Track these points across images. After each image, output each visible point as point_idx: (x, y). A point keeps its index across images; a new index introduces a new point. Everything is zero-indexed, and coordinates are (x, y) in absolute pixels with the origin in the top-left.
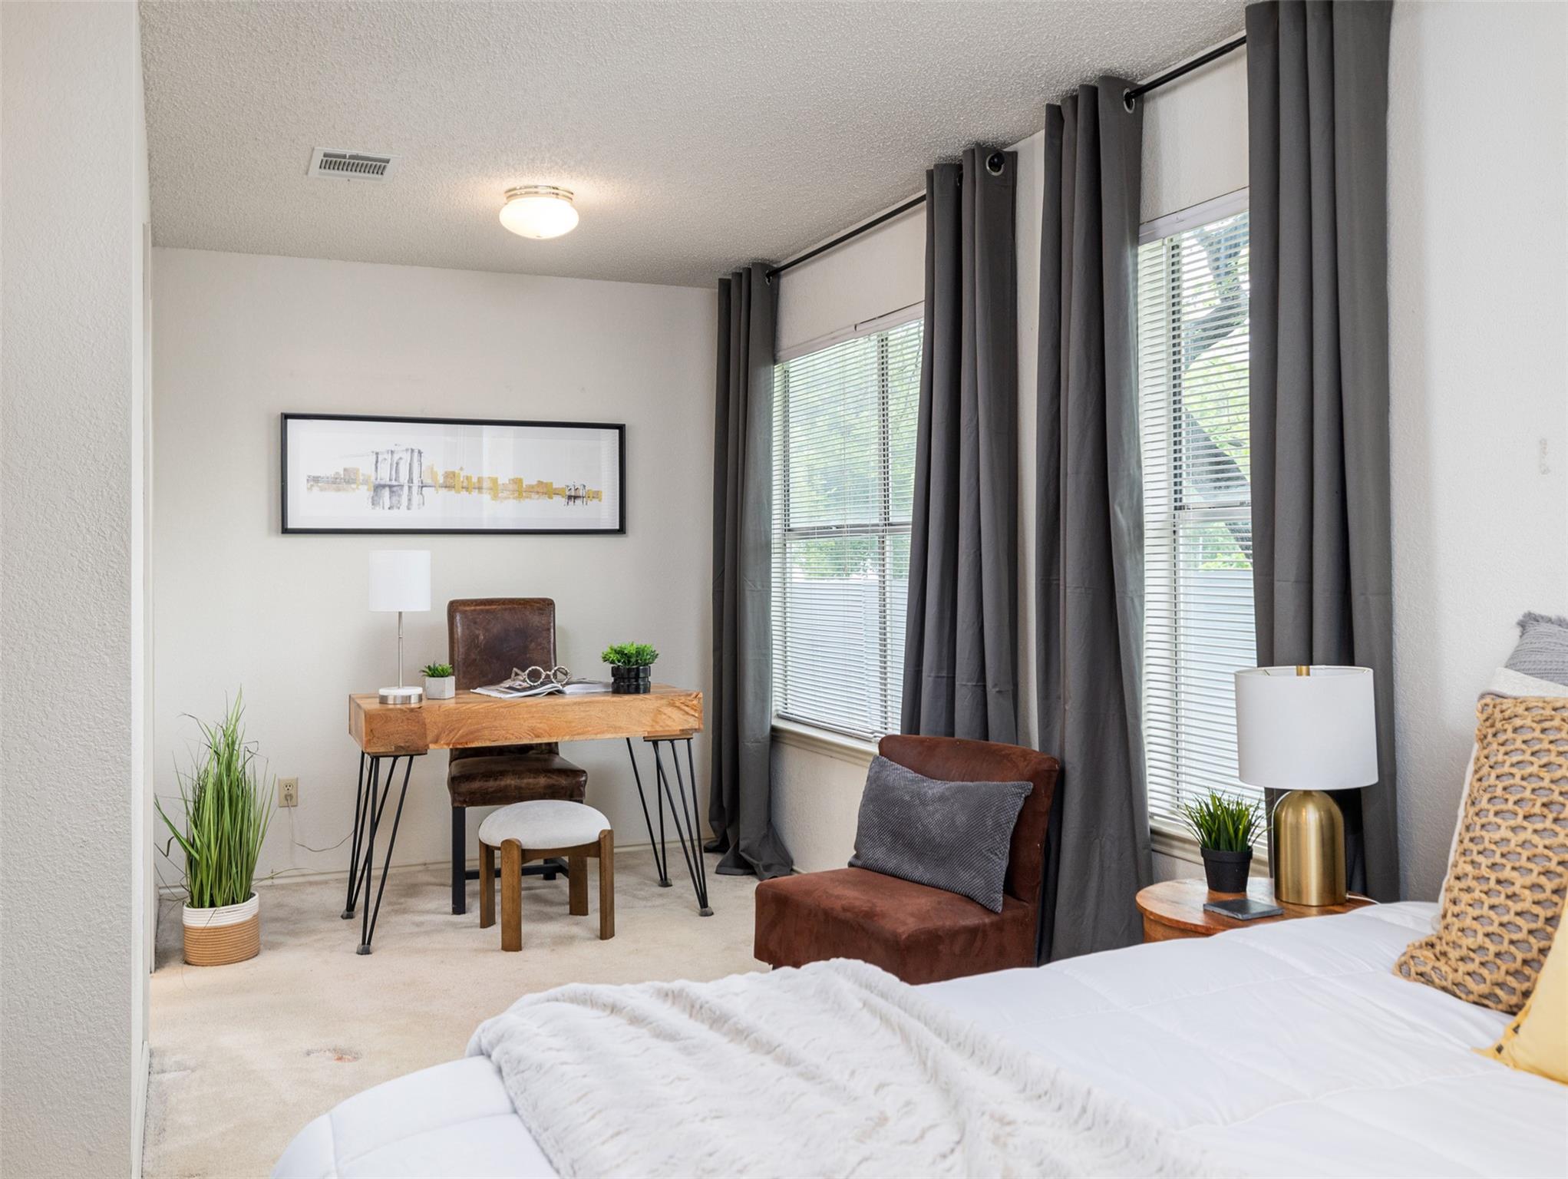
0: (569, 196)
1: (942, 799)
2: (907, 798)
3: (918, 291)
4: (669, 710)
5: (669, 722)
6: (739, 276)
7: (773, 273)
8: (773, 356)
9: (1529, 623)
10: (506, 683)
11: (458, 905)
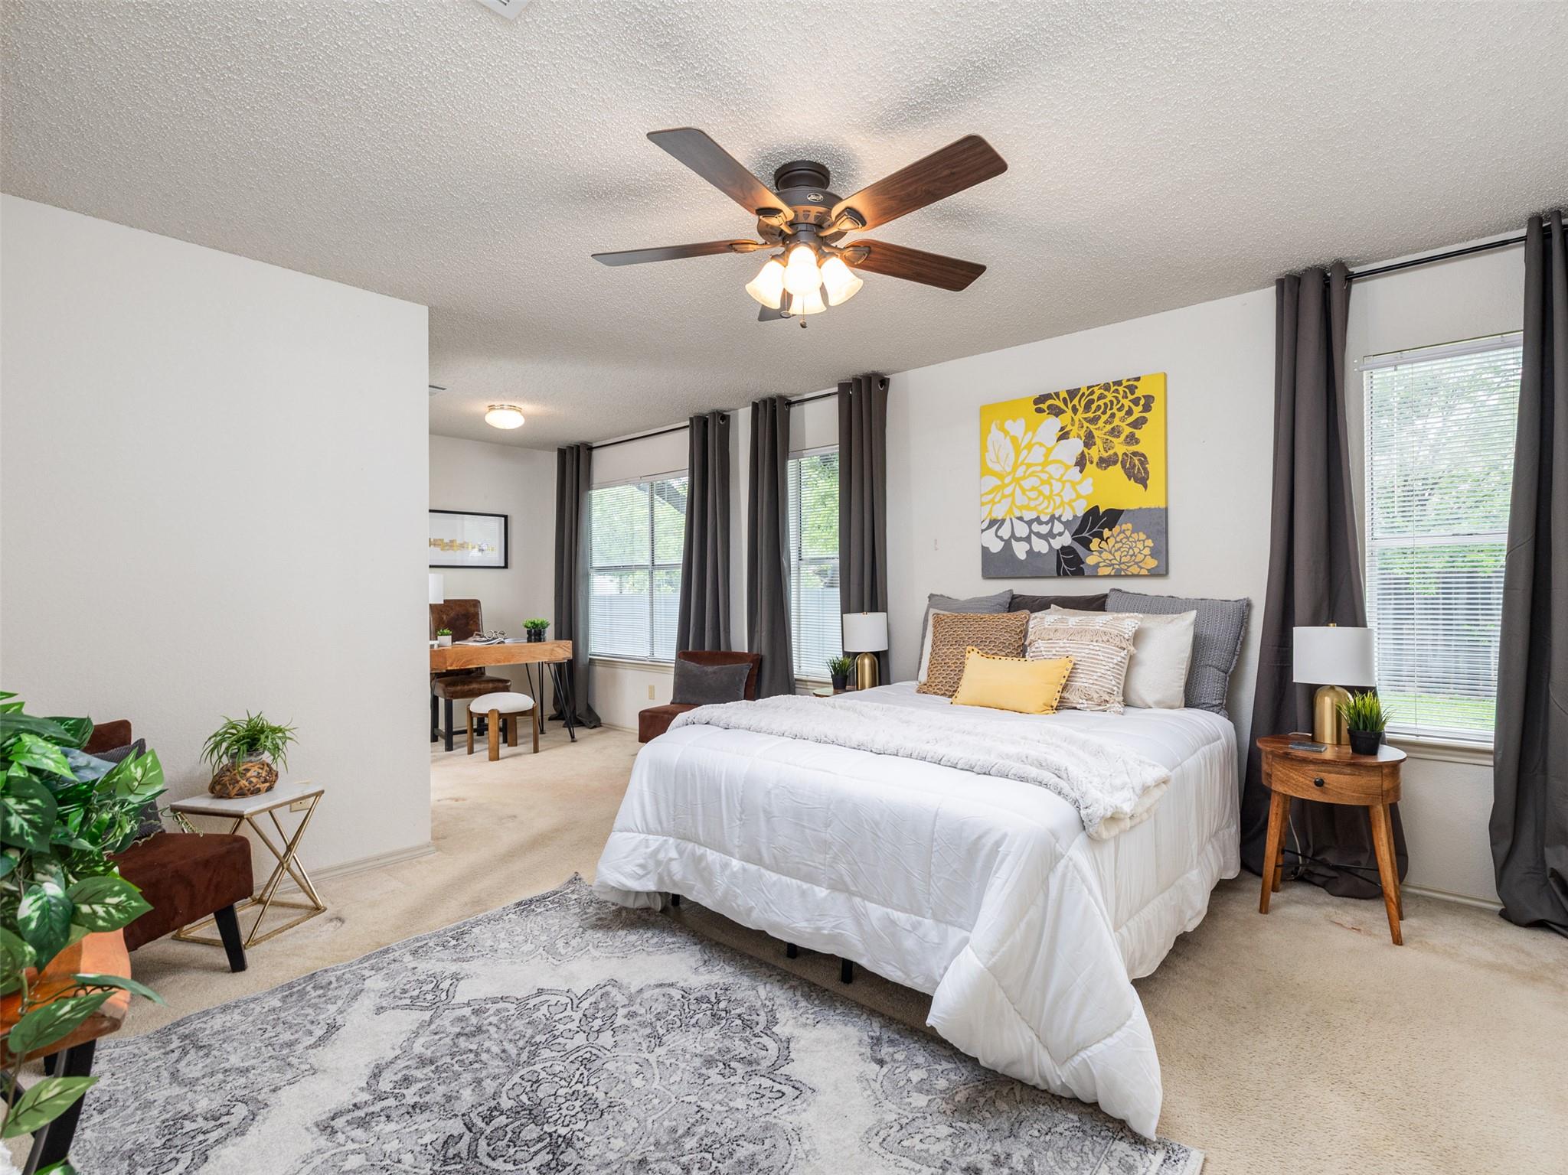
0: (520, 410)
1: (715, 673)
2: (699, 673)
4: (557, 649)
5: (558, 655)
6: (571, 448)
7: (591, 449)
8: (589, 487)
9: (931, 597)
10: (471, 639)
11: (449, 747)
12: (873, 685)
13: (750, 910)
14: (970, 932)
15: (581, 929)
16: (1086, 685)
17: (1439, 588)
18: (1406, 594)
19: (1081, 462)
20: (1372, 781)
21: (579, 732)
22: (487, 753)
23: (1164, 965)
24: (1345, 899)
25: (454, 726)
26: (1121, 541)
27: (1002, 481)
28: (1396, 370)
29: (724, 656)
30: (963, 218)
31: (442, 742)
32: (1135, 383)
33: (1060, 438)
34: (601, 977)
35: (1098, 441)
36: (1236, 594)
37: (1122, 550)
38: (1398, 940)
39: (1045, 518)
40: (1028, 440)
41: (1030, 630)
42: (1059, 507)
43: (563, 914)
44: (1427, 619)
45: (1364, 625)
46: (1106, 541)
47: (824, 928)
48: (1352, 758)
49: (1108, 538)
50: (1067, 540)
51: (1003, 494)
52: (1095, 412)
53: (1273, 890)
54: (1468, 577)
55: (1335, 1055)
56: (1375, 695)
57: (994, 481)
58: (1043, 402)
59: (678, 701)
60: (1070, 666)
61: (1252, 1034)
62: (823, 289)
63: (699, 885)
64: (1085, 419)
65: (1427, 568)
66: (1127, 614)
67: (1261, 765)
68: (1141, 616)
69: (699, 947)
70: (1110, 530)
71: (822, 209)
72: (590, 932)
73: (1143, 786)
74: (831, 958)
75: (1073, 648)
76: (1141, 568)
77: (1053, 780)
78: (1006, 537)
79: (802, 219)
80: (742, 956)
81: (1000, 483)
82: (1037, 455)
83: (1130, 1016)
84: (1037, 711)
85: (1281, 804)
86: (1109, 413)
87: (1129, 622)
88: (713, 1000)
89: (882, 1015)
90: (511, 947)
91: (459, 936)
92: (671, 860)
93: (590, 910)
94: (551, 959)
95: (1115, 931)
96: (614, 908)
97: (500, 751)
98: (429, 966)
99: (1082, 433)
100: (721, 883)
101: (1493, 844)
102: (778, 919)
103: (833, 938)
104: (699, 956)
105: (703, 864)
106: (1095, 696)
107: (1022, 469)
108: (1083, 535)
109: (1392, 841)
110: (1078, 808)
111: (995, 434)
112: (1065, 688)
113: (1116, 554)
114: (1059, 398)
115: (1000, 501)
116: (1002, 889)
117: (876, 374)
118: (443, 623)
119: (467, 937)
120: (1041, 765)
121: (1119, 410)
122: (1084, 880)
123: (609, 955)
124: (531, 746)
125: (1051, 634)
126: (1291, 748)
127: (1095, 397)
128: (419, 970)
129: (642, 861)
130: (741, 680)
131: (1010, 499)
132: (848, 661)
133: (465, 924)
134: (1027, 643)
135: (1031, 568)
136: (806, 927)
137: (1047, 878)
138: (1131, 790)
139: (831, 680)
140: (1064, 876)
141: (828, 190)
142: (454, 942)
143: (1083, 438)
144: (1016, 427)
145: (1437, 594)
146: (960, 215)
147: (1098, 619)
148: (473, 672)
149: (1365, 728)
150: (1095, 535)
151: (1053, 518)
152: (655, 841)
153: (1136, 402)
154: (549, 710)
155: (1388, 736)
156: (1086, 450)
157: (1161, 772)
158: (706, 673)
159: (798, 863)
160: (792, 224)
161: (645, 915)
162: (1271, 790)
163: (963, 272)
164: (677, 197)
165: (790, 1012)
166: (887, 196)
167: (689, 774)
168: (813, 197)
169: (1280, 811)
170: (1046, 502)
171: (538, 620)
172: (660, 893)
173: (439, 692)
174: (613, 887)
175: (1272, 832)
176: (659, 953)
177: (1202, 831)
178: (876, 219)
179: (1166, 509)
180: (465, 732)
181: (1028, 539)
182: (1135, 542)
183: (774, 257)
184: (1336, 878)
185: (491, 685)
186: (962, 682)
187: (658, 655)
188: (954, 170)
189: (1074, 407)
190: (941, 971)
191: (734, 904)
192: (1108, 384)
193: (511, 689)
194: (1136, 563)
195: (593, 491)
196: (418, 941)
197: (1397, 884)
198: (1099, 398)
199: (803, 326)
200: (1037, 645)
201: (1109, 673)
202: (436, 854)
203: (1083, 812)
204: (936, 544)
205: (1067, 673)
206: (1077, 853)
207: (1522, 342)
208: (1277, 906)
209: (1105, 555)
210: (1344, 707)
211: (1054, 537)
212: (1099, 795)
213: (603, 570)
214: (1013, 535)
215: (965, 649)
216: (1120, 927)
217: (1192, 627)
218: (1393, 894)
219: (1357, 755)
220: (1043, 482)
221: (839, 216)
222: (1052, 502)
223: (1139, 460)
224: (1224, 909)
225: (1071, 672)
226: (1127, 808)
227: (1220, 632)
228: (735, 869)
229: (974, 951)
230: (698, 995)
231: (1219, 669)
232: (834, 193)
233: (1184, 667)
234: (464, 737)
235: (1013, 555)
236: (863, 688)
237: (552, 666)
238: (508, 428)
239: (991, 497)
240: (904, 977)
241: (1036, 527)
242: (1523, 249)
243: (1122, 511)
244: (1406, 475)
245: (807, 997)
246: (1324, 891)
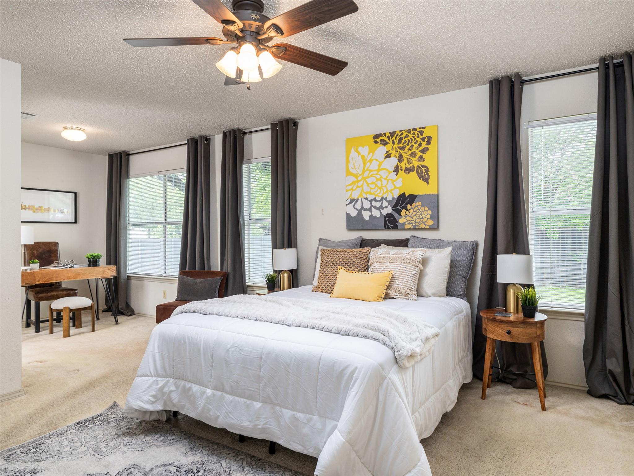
0: (84, 130)
1: (201, 283)
2: (192, 283)
3: (185, 165)
4: (107, 271)
5: (107, 274)
6: (116, 154)
7: (128, 155)
8: (128, 177)
9: (320, 240)
10: (52, 265)
11: (38, 330)
12: (289, 288)
13: (217, 417)
14: (338, 421)
15: (117, 435)
16: (399, 286)
17: (559, 235)
18: (546, 238)
19: (397, 170)
20: (532, 330)
21: (120, 318)
22: (62, 333)
23: (437, 430)
24: (520, 389)
25: (41, 317)
26: (416, 211)
27: (357, 178)
28: (543, 128)
29: (207, 273)
30: (336, 36)
31: (33, 327)
32: (423, 130)
33: (386, 157)
34: (127, 463)
35: (405, 159)
36: (470, 238)
37: (416, 215)
38: (544, 409)
39: (378, 199)
40: (370, 158)
41: (371, 257)
42: (386, 193)
43: (106, 427)
44: (554, 250)
45: (529, 254)
46: (409, 211)
47: (259, 425)
48: (524, 319)
49: (410, 209)
50: (389, 210)
51: (357, 185)
52: (403, 144)
53: (488, 387)
54: (572, 230)
55: (517, 469)
56: (534, 288)
57: (353, 179)
58: (378, 138)
59: (180, 299)
60: (391, 276)
61: (478, 462)
62: (260, 68)
63: (187, 405)
64: (398, 147)
65: (555, 225)
66: (419, 249)
67: (482, 324)
68: (425, 249)
69: (188, 440)
70: (411, 205)
71: (259, 24)
72: (122, 436)
73: (426, 338)
74: (263, 441)
75: (392, 266)
76: (426, 225)
77: (381, 337)
78: (359, 208)
79: (248, 29)
80: (213, 443)
81: (356, 180)
82: (374, 166)
83: (419, 460)
84: (374, 300)
85: (491, 345)
86: (410, 145)
87: (419, 253)
88: (195, 471)
89: (291, 471)
90: (71, 450)
91: (38, 445)
92: (171, 391)
93: (123, 423)
94: (97, 455)
95: (412, 415)
96: (137, 421)
97: (70, 332)
98: (16, 466)
99: (397, 155)
100: (201, 403)
101: (584, 358)
102: (232, 422)
103: (264, 430)
104: (188, 446)
105: (190, 393)
106: (403, 291)
107: (367, 172)
108: (397, 208)
109: (541, 360)
110: (394, 352)
111: (353, 153)
112: (388, 287)
113: (413, 218)
114: (385, 136)
115: (355, 190)
116: (354, 398)
117: (291, 119)
118: (34, 256)
119: (42, 446)
120: (375, 330)
121: (415, 143)
122: (397, 390)
123: (133, 450)
124: (91, 327)
125: (381, 259)
126: (496, 315)
127: (403, 136)
128: (9, 469)
129: (154, 393)
130: (216, 287)
131: (361, 188)
132: (275, 275)
133: (41, 438)
134: (369, 264)
135: (370, 225)
136: (249, 425)
137: (378, 389)
138: (420, 341)
139: (266, 286)
140: (387, 388)
141: (263, 13)
142: (34, 450)
143: (398, 157)
144: (364, 151)
145: (559, 238)
146: (334, 34)
147: (404, 252)
148: (54, 285)
149: (529, 304)
150: (403, 208)
151: (382, 199)
152: (161, 381)
153: (423, 139)
154: (102, 305)
155: (539, 308)
156: (399, 164)
157: (435, 330)
158: (196, 283)
159: (244, 389)
160: (242, 31)
161: (156, 424)
162: (487, 337)
163: (336, 65)
164: (176, 10)
165: (240, 473)
166: (294, 19)
167: (182, 341)
168: (254, 16)
169: (491, 348)
170: (379, 191)
171: (95, 254)
172: (166, 411)
173: (31, 297)
174: (136, 410)
175: (487, 358)
176: (164, 446)
177: (455, 359)
178: (289, 32)
179: (438, 195)
180: (48, 321)
181: (370, 210)
182: (423, 212)
183: (232, 49)
184: (516, 379)
185: (65, 292)
186: (336, 285)
187: (169, 273)
188: (331, 8)
189: (393, 141)
190: (323, 444)
191: (208, 415)
192: (410, 130)
193: (78, 294)
194: (423, 223)
195: (130, 179)
196: (9, 451)
197: (543, 380)
198: (405, 137)
199: (249, 89)
200: (374, 265)
201: (410, 279)
202: (25, 396)
203: (396, 354)
204: (323, 211)
205: (389, 280)
206: (394, 376)
207: (597, 118)
208: (490, 396)
209: (408, 218)
210: (520, 294)
211: (383, 208)
212: (404, 344)
213: (135, 224)
214: (362, 207)
215: (337, 268)
216: (415, 413)
217: (450, 255)
218: (541, 386)
219: (525, 318)
220: (378, 180)
221: (268, 28)
222: (382, 190)
223: (425, 169)
224: (465, 398)
225: (391, 279)
226: (418, 350)
227: (463, 258)
228: (209, 395)
229: (340, 432)
230: (186, 469)
231: (463, 277)
232: (266, 15)
233: (446, 275)
234: (48, 324)
235: (362, 218)
236: (284, 289)
237: (104, 280)
238: (76, 140)
239: (351, 187)
240: (303, 448)
241: (374, 203)
242: (597, 73)
243: (417, 195)
244: (546, 181)
245: (249, 465)
246: (511, 386)
